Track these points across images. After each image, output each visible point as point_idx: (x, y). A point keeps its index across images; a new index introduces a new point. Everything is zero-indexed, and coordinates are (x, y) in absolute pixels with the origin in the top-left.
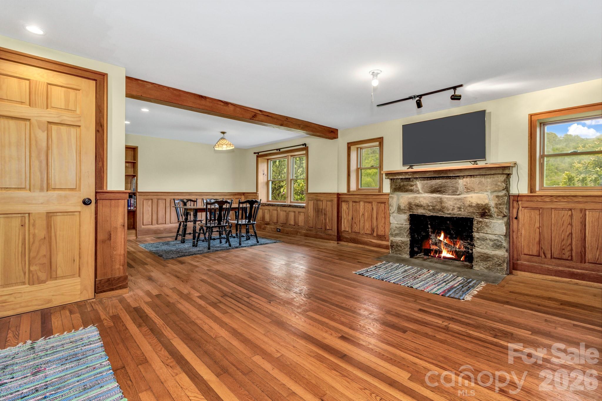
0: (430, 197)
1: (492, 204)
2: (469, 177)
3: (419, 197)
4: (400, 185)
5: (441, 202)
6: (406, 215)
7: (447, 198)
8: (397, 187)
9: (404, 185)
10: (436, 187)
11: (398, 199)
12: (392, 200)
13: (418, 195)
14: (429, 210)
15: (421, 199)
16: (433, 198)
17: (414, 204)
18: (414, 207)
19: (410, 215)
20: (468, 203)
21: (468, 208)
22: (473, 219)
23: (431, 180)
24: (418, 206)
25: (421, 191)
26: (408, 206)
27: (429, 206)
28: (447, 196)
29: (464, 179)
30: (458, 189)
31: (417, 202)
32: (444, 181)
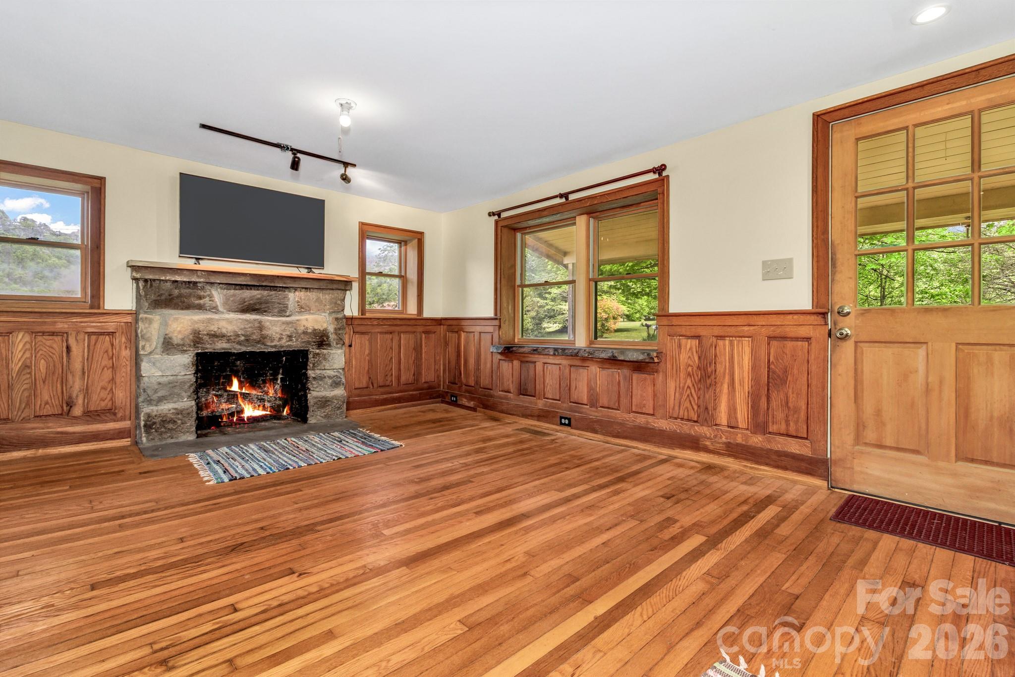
0: (240, 319)
1: (331, 329)
2: (304, 290)
3: (218, 320)
4: (170, 295)
5: (261, 327)
6: (186, 356)
7: (271, 322)
8: (163, 298)
9: (180, 296)
10: (251, 302)
11: (165, 324)
12: (147, 325)
13: (216, 316)
14: (239, 343)
15: (223, 324)
16: (246, 320)
17: (205, 333)
18: (206, 338)
19: (198, 354)
20: (302, 328)
21: (302, 336)
22: (307, 351)
23: (242, 289)
24: (215, 336)
25: (221, 308)
26: (191, 337)
27: (238, 336)
28: (270, 318)
29: (297, 293)
30: (287, 307)
31: (214, 328)
32: (265, 293)
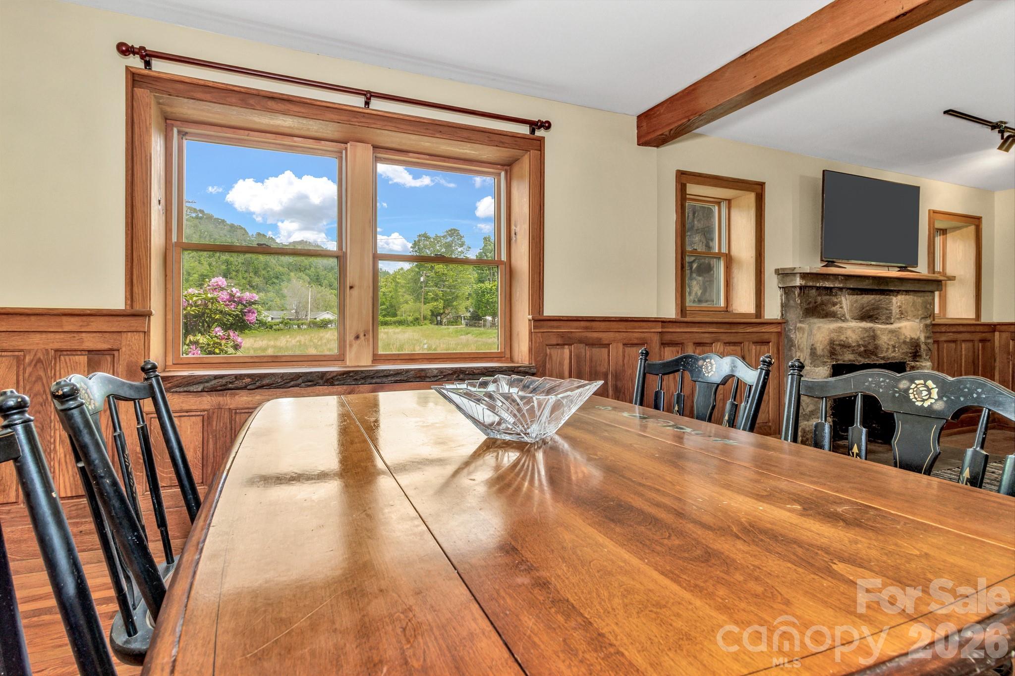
0: (861, 327)
1: (922, 339)
2: (904, 293)
3: (846, 329)
4: (815, 303)
5: (874, 337)
6: (826, 368)
7: (881, 329)
8: (811, 305)
9: (822, 304)
10: (868, 308)
11: (810, 334)
12: (801, 335)
13: (844, 325)
14: (860, 354)
15: (849, 333)
16: (865, 329)
17: (837, 343)
18: (838, 348)
19: (833, 365)
20: (903, 337)
21: (903, 346)
22: (904, 363)
23: (862, 294)
24: (845, 346)
25: (848, 317)
26: (828, 347)
27: (859, 346)
28: (880, 326)
29: (899, 297)
30: (891, 313)
31: (843, 337)
32: (878, 297)
